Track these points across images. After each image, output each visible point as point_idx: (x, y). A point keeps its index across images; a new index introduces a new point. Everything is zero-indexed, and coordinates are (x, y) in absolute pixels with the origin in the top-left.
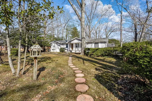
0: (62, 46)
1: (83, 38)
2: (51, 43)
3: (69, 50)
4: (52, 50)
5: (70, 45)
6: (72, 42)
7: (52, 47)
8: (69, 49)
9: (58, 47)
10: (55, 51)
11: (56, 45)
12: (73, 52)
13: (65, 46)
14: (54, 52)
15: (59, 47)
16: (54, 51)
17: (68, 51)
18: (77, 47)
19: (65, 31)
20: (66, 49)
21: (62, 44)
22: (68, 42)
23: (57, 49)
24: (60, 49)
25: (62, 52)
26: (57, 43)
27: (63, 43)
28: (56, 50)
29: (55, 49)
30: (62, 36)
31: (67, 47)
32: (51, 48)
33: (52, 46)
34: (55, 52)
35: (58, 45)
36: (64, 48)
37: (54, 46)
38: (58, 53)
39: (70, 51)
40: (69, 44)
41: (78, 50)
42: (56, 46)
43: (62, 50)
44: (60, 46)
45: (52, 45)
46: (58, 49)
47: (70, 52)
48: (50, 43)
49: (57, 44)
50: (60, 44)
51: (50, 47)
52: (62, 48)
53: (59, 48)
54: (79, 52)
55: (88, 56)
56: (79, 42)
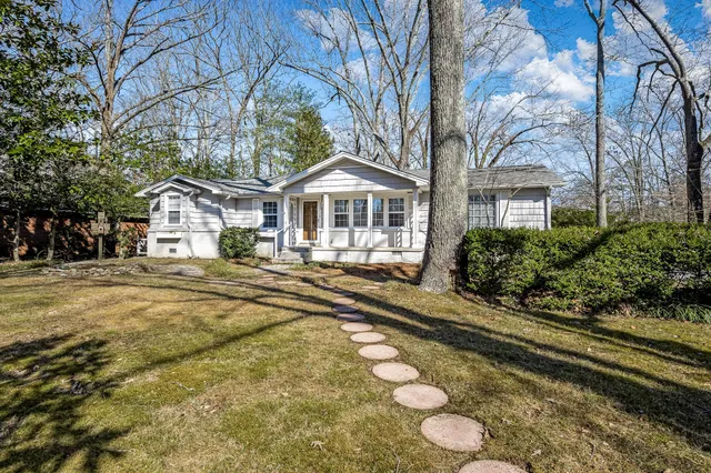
0: (238, 219)
1: (450, 137)
2: (152, 196)
3: (286, 243)
4: (160, 241)
5: (292, 207)
6: (311, 189)
7: (159, 226)
8: (286, 237)
9: (206, 224)
10: (182, 251)
11: (187, 207)
12: (317, 256)
13: (258, 217)
14: (171, 261)
15: (216, 224)
16: (173, 251)
17: (286, 251)
18: (340, 221)
19: (252, 125)
20: (262, 234)
21: (237, 203)
22: (284, 188)
23: (195, 238)
24: (223, 237)
25: (237, 256)
26: (197, 196)
27: (241, 192)
28: (189, 243)
29: (178, 235)
30: (231, 156)
31: (271, 222)
32: (152, 227)
33: (155, 216)
34: (179, 261)
35: (207, 209)
36: (250, 230)
37: (175, 216)
38: (206, 264)
39: (297, 255)
40: (287, 199)
41: (352, 244)
42: (187, 217)
43: (235, 247)
44: (219, 213)
45: (157, 208)
46: (207, 237)
47: (301, 261)
48: (141, 194)
49: (200, 199)
50: (220, 199)
51: (147, 221)
52: (234, 230)
53: (211, 231)
54: (362, 261)
55: (499, 303)
56: (363, 188)
